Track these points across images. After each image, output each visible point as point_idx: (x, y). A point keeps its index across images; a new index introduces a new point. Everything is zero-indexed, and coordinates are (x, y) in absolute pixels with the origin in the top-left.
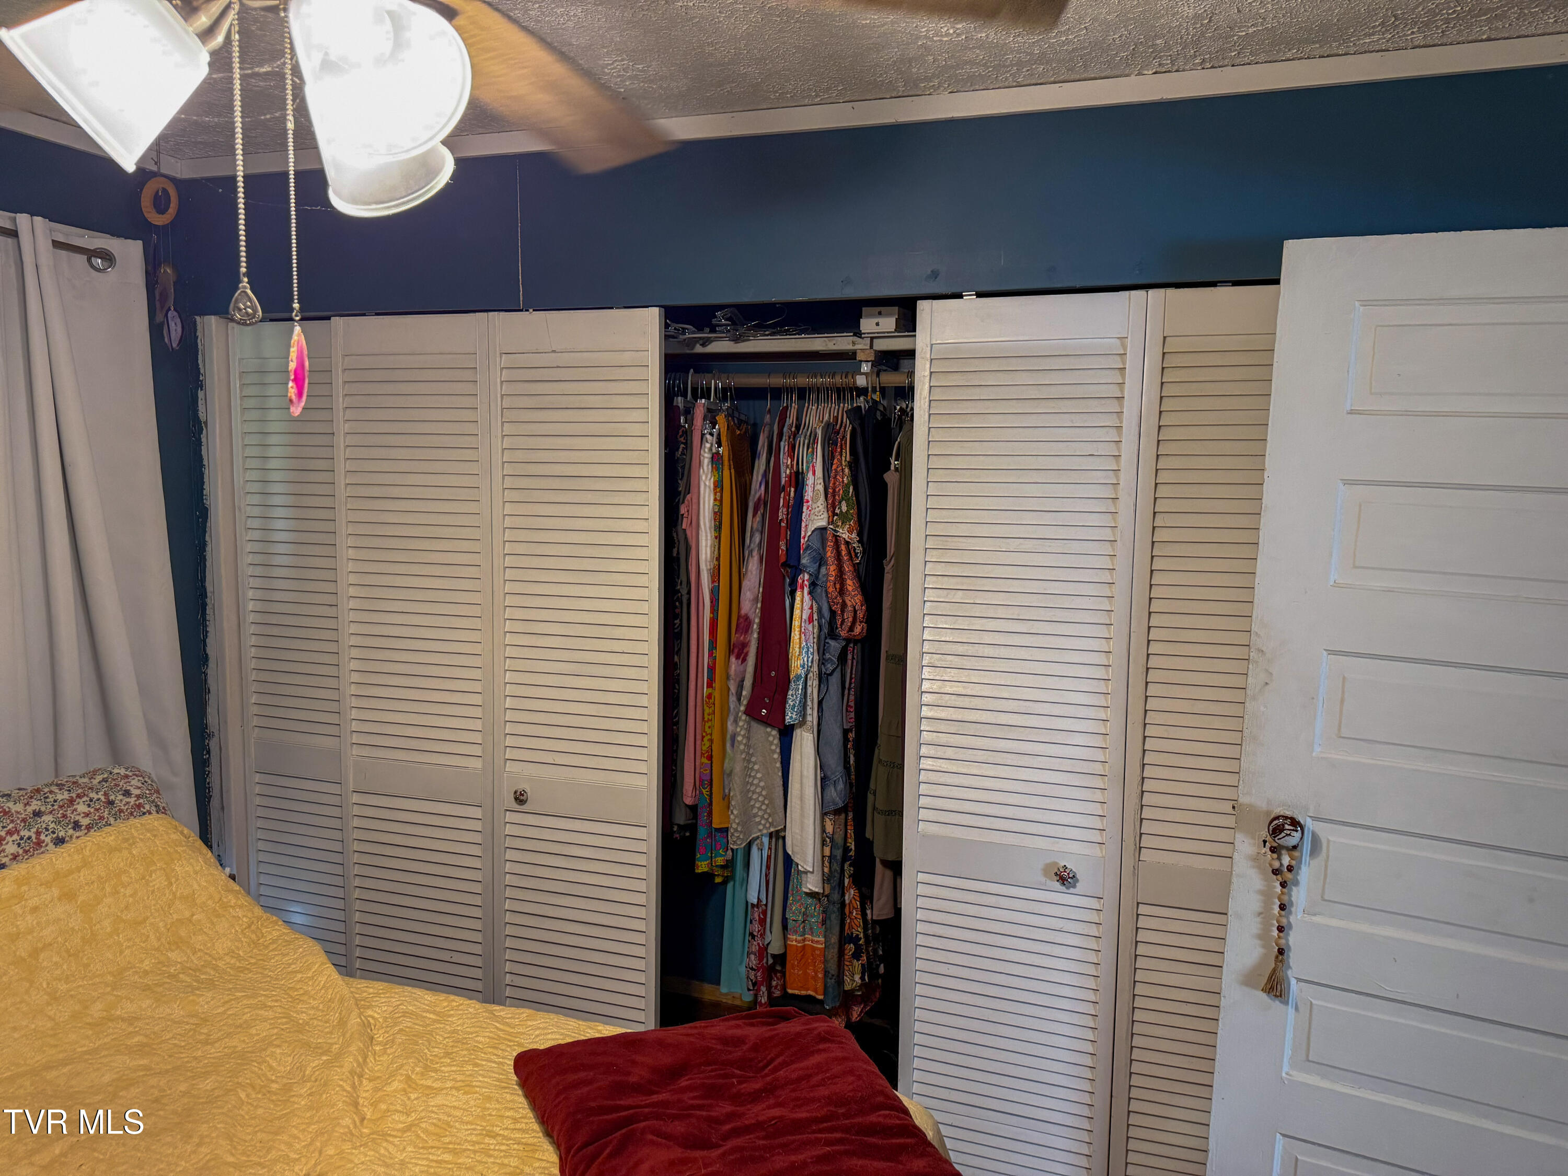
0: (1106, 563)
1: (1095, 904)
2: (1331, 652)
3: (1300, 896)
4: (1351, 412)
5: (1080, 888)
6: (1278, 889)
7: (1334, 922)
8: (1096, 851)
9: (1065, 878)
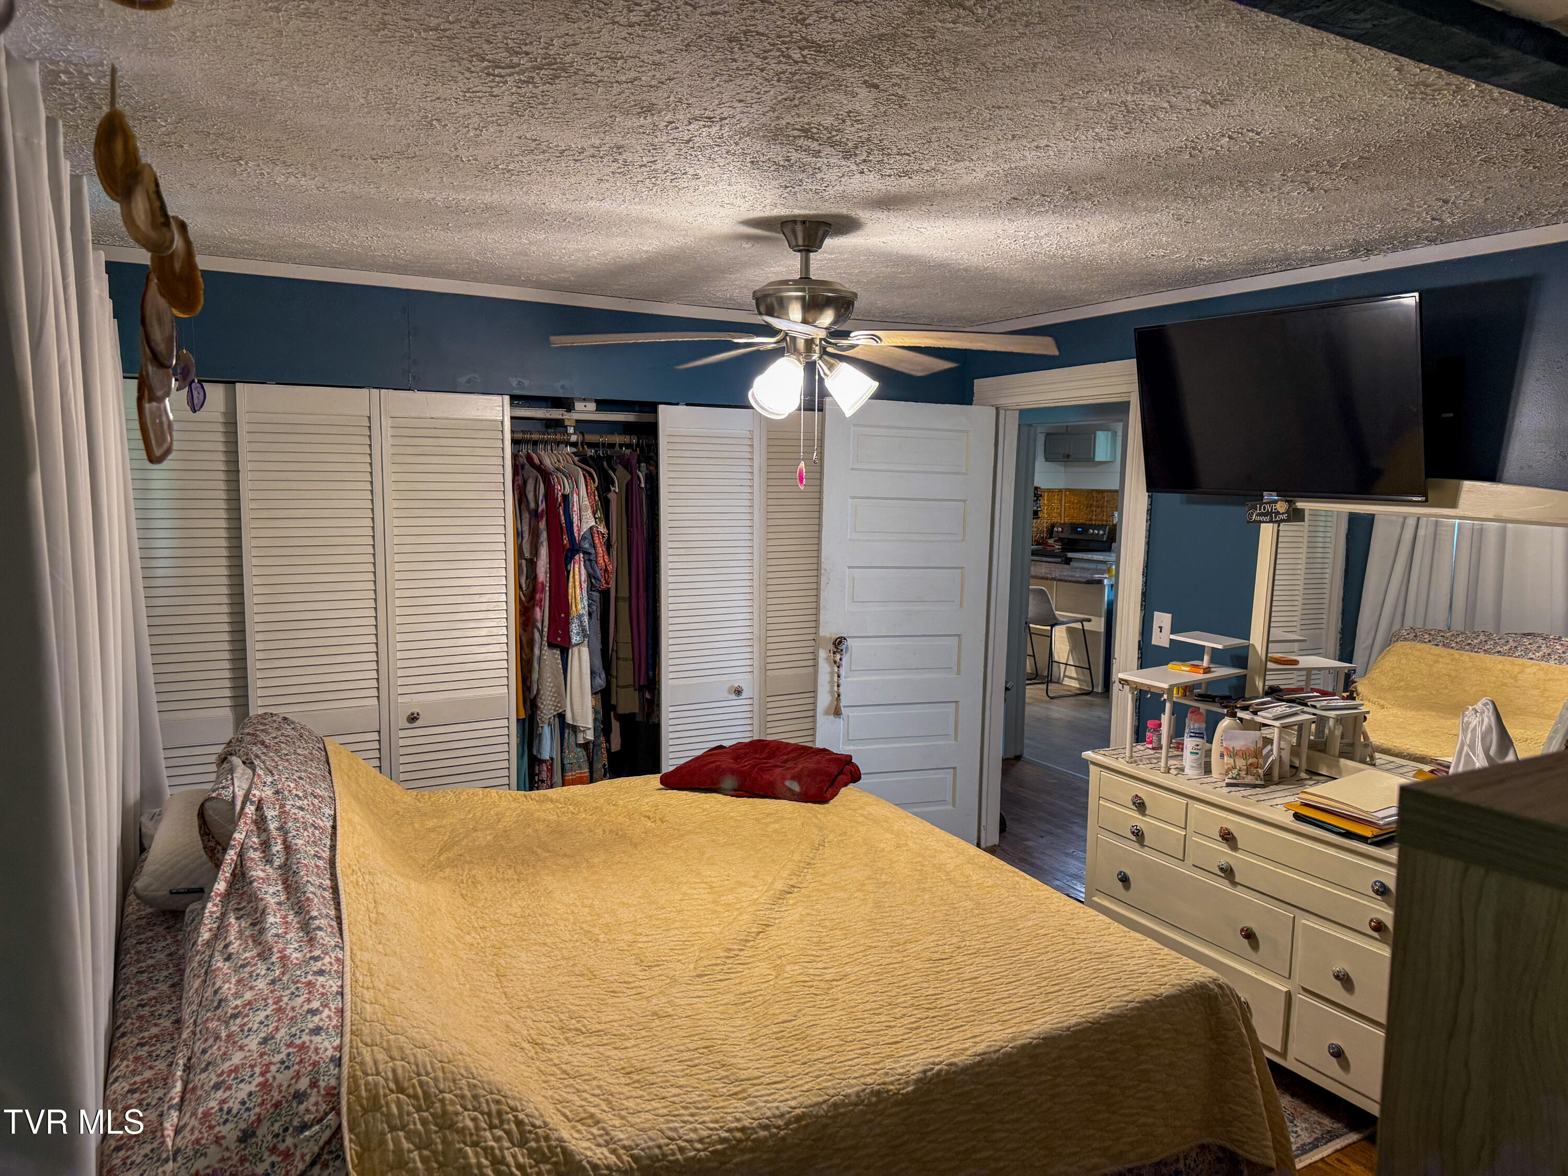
0: (748, 537)
1: (750, 702)
2: (849, 567)
3: (843, 672)
4: (852, 469)
5: (744, 695)
6: (836, 669)
7: (855, 679)
8: (749, 676)
9: (738, 692)
